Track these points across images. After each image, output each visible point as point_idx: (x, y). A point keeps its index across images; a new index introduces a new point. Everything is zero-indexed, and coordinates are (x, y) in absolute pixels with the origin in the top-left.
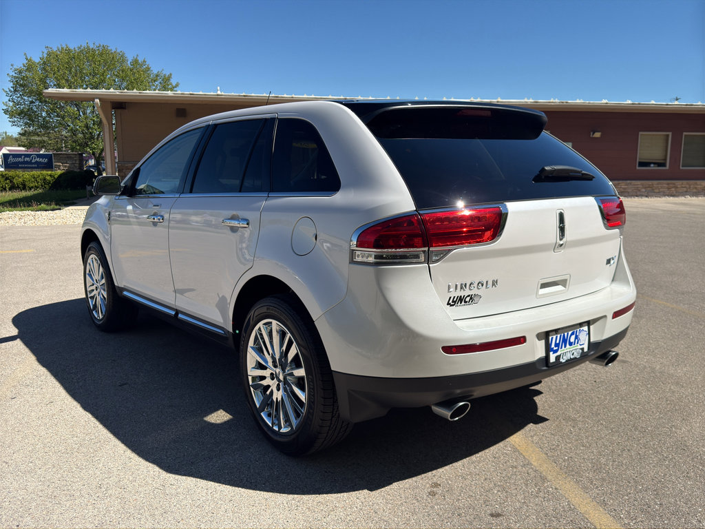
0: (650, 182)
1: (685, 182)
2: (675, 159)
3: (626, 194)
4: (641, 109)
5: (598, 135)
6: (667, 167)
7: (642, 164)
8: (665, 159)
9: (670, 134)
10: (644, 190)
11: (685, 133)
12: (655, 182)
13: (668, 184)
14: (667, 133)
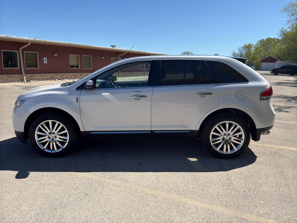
0: (75, 74)
1: (85, 73)
2: (81, 65)
3: (68, 78)
4: (72, 46)
5: (56, 55)
6: (79, 68)
7: (72, 67)
8: (78, 65)
9: (79, 55)
10: (73, 77)
11: (83, 56)
12: (76, 73)
13: (80, 74)
14: (78, 55)
